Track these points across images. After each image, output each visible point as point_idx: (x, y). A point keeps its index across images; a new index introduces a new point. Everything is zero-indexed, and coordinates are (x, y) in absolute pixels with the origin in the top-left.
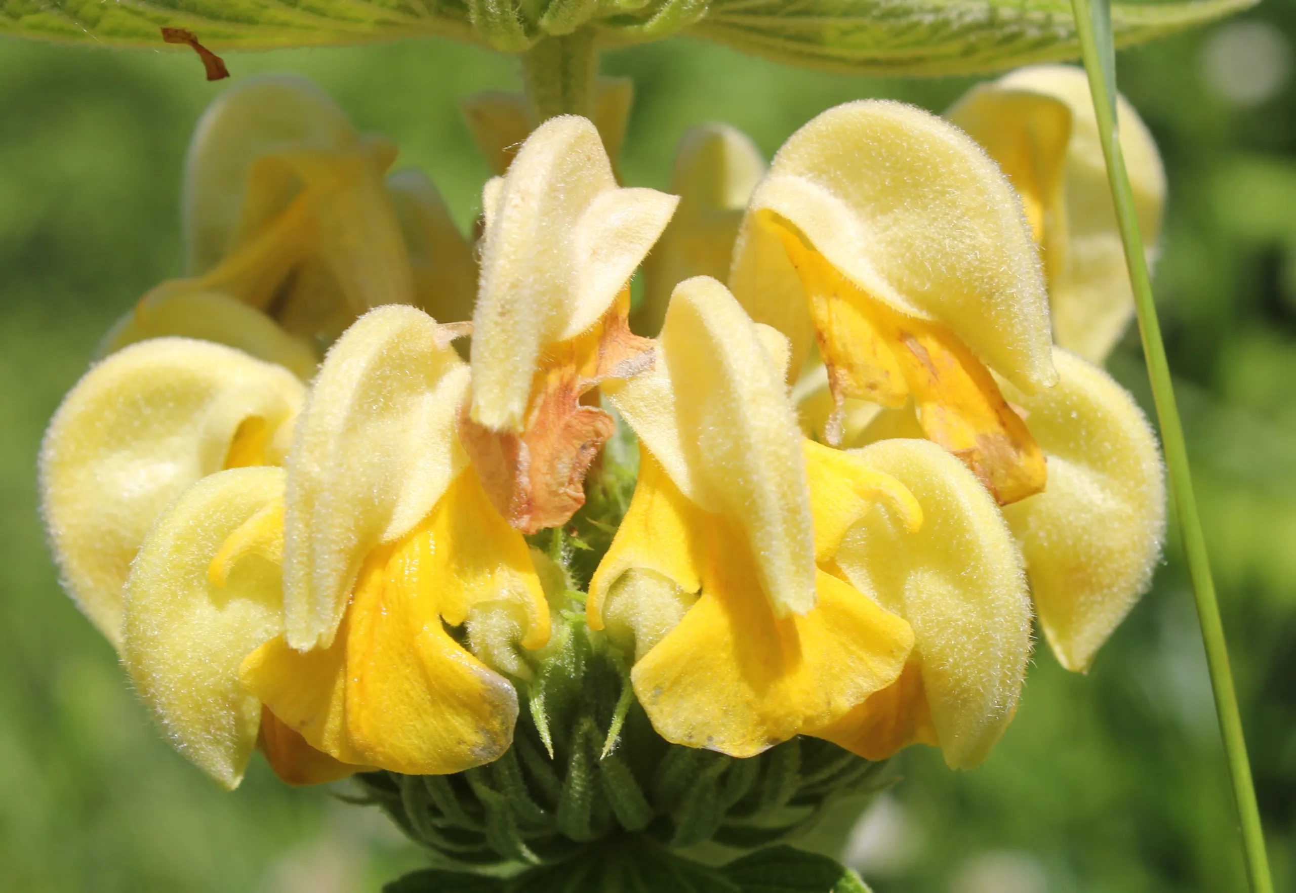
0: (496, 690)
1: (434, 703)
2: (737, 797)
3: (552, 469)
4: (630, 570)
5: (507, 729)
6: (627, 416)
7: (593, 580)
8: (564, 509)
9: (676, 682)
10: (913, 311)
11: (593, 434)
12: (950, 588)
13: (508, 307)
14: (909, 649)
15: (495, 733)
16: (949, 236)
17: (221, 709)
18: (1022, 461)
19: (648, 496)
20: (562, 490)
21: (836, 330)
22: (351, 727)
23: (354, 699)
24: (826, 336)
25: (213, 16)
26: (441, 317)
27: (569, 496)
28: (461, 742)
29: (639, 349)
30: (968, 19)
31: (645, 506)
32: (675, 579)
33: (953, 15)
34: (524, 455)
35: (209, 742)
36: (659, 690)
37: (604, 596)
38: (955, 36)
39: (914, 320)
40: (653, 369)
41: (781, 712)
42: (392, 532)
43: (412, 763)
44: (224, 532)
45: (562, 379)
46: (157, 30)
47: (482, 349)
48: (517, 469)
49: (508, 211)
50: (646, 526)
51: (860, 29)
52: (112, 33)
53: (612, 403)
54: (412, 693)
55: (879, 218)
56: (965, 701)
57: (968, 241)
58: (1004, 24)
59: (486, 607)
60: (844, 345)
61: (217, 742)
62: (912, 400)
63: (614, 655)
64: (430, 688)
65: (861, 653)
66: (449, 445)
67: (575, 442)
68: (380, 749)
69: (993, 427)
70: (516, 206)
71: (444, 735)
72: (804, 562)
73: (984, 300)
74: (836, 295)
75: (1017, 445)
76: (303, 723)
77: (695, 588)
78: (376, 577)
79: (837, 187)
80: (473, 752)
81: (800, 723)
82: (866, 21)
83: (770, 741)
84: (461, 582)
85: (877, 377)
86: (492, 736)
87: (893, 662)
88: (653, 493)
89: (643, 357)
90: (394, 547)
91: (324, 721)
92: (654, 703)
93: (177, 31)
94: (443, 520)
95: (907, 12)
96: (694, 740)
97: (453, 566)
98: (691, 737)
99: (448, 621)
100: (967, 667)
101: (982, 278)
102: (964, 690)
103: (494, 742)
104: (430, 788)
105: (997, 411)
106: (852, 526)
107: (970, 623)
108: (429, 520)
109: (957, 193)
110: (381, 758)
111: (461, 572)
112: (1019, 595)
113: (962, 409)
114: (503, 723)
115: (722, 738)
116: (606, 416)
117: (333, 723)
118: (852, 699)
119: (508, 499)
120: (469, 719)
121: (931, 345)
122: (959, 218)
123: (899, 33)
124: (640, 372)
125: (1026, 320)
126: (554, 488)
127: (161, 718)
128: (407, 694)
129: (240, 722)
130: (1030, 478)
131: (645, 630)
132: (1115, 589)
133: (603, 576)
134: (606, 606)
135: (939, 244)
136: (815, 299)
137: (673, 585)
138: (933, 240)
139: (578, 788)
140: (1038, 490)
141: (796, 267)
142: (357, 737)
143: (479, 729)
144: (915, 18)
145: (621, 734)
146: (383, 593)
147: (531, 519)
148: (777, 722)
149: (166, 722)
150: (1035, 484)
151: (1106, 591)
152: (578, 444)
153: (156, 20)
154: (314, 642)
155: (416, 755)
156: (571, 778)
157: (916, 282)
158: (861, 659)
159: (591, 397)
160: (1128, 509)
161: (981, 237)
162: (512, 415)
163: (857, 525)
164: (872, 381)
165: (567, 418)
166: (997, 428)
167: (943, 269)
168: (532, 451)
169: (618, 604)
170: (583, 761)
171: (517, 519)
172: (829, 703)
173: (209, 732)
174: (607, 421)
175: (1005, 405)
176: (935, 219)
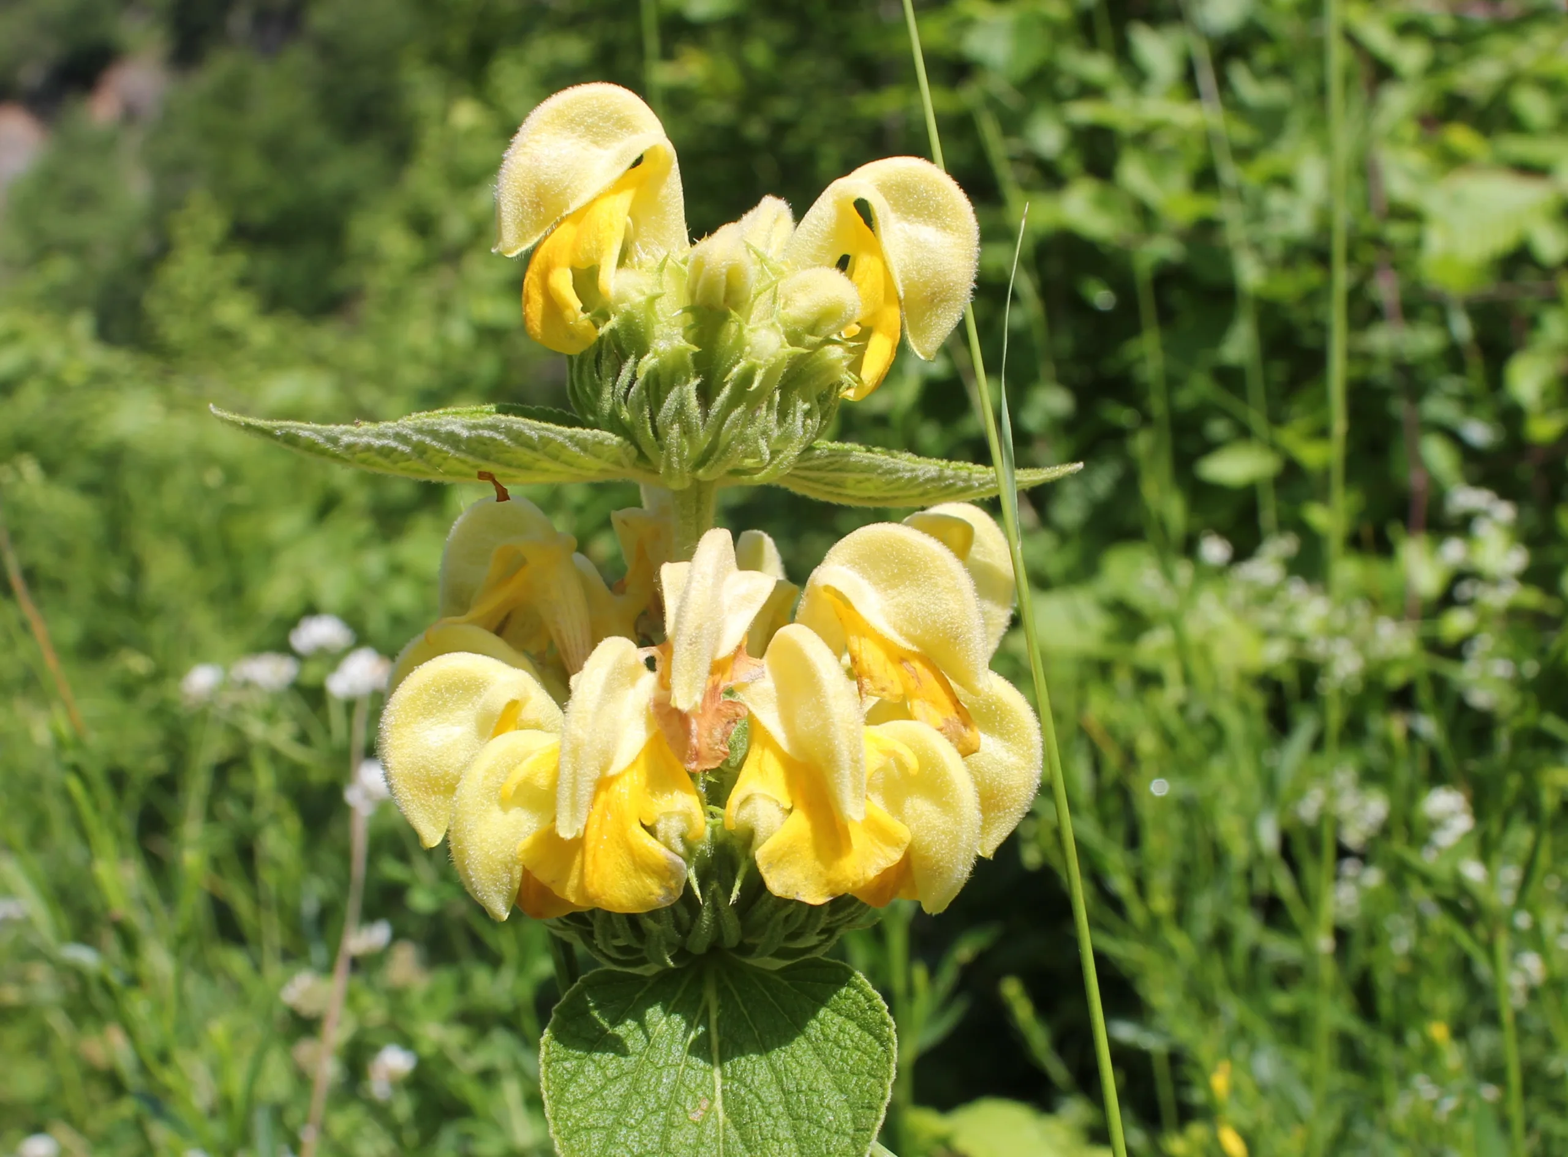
0: (675, 863)
1: (636, 870)
2: (792, 929)
3: (711, 735)
4: (753, 794)
5: (679, 886)
6: (749, 705)
7: (729, 800)
8: (718, 758)
9: (780, 860)
10: (909, 646)
11: (734, 715)
12: (935, 807)
13: (693, 640)
14: (908, 843)
15: (672, 889)
16: (933, 603)
17: (504, 873)
18: (967, 734)
19: (760, 752)
20: (716, 747)
21: (864, 656)
22: (587, 884)
23: (589, 868)
24: (857, 659)
25: (509, 465)
26: (641, 644)
27: (721, 751)
28: (651, 894)
29: (755, 665)
30: (928, 475)
31: (758, 757)
32: (779, 801)
33: (920, 473)
34: (694, 726)
35: (496, 892)
36: (770, 865)
37: (736, 810)
38: (920, 484)
39: (909, 651)
40: (764, 677)
41: (840, 878)
42: (613, 771)
43: (621, 906)
44: (511, 768)
45: (714, 682)
46: (475, 473)
47: (678, 664)
48: (691, 734)
49: (694, 584)
50: (760, 768)
51: (868, 480)
52: (447, 473)
53: (741, 697)
54: (623, 865)
55: (889, 591)
56: (940, 873)
57: (944, 606)
58: (947, 479)
59: (668, 815)
60: (869, 665)
61: (499, 892)
62: (905, 697)
63: (737, 844)
64: (634, 863)
65: (879, 844)
66: (644, 719)
67: (723, 719)
68: (603, 897)
69: (952, 714)
70: (698, 581)
71: (641, 889)
72: (859, 791)
73: (952, 640)
74: (864, 636)
75: (966, 725)
76: (553, 882)
77: (788, 806)
78: (603, 796)
79: (863, 571)
80: (657, 899)
81: (850, 885)
82: (874, 476)
83: (831, 895)
84: (654, 800)
85: (886, 684)
86: (669, 890)
87: (898, 850)
88: (763, 749)
89: (758, 670)
90: (612, 779)
91: (567, 880)
92: (767, 872)
93: (485, 473)
94: (642, 763)
95: (897, 471)
96: (789, 894)
97: (648, 790)
98: (787, 892)
99: (645, 822)
100: (944, 854)
101: (952, 628)
102: (942, 867)
103: (670, 894)
104: (615, 921)
105: (954, 705)
106: (876, 771)
107: (948, 828)
108: (634, 764)
109: (939, 578)
110: (604, 903)
111: (653, 794)
112: (976, 812)
113: (934, 703)
114: (677, 883)
115: (804, 893)
116: (741, 704)
117: (573, 881)
118: (875, 871)
119: (685, 752)
120: (656, 880)
121: (918, 665)
122: (939, 593)
123: (889, 483)
124: (757, 679)
125: (976, 653)
126: (712, 746)
127: (471, 877)
128: (620, 865)
129: (512, 881)
130: (971, 744)
131: (762, 830)
132: (1012, 810)
133: (735, 797)
134: (738, 814)
135: (927, 608)
136: (851, 638)
137: (778, 804)
138: (923, 605)
139: (706, 922)
140: (975, 751)
141: (841, 619)
142: (591, 890)
143: (661, 887)
144: (900, 475)
145: (740, 890)
146: (607, 805)
147: (698, 764)
148: (837, 884)
149: (473, 879)
150: (974, 748)
151: (1007, 811)
152: (725, 720)
153: (475, 467)
154: (575, 834)
155: (624, 901)
156: (703, 916)
157: (912, 629)
158: (880, 848)
159: (730, 692)
160: (1022, 763)
161: (952, 605)
162: (696, 703)
163: (877, 771)
164: (884, 686)
165: (716, 705)
166: (956, 715)
167: (929, 622)
168: (698, 724)
169: (745, 814)
170: (711, 906)
171: (689, 763)
172: (864, 874)
173: (496, 886)
174: (742, 707)
175: (958, 701)
176: (924, 593)
